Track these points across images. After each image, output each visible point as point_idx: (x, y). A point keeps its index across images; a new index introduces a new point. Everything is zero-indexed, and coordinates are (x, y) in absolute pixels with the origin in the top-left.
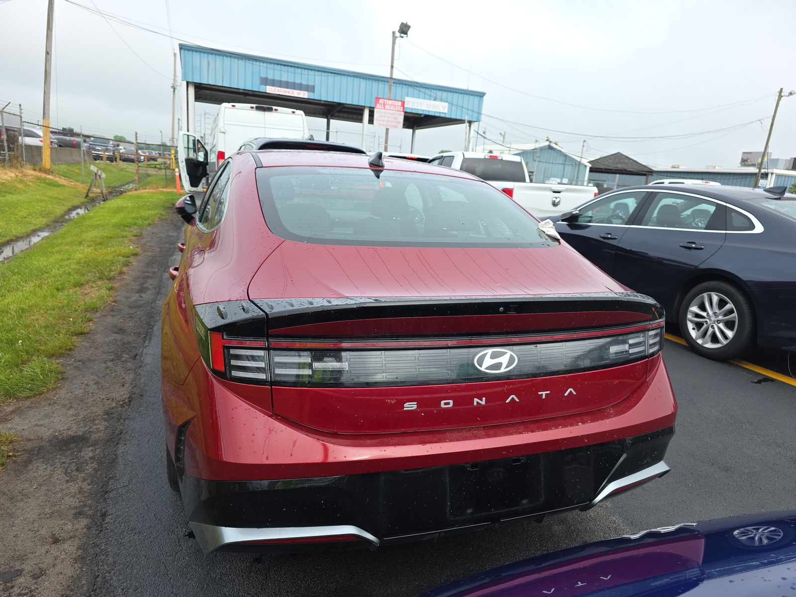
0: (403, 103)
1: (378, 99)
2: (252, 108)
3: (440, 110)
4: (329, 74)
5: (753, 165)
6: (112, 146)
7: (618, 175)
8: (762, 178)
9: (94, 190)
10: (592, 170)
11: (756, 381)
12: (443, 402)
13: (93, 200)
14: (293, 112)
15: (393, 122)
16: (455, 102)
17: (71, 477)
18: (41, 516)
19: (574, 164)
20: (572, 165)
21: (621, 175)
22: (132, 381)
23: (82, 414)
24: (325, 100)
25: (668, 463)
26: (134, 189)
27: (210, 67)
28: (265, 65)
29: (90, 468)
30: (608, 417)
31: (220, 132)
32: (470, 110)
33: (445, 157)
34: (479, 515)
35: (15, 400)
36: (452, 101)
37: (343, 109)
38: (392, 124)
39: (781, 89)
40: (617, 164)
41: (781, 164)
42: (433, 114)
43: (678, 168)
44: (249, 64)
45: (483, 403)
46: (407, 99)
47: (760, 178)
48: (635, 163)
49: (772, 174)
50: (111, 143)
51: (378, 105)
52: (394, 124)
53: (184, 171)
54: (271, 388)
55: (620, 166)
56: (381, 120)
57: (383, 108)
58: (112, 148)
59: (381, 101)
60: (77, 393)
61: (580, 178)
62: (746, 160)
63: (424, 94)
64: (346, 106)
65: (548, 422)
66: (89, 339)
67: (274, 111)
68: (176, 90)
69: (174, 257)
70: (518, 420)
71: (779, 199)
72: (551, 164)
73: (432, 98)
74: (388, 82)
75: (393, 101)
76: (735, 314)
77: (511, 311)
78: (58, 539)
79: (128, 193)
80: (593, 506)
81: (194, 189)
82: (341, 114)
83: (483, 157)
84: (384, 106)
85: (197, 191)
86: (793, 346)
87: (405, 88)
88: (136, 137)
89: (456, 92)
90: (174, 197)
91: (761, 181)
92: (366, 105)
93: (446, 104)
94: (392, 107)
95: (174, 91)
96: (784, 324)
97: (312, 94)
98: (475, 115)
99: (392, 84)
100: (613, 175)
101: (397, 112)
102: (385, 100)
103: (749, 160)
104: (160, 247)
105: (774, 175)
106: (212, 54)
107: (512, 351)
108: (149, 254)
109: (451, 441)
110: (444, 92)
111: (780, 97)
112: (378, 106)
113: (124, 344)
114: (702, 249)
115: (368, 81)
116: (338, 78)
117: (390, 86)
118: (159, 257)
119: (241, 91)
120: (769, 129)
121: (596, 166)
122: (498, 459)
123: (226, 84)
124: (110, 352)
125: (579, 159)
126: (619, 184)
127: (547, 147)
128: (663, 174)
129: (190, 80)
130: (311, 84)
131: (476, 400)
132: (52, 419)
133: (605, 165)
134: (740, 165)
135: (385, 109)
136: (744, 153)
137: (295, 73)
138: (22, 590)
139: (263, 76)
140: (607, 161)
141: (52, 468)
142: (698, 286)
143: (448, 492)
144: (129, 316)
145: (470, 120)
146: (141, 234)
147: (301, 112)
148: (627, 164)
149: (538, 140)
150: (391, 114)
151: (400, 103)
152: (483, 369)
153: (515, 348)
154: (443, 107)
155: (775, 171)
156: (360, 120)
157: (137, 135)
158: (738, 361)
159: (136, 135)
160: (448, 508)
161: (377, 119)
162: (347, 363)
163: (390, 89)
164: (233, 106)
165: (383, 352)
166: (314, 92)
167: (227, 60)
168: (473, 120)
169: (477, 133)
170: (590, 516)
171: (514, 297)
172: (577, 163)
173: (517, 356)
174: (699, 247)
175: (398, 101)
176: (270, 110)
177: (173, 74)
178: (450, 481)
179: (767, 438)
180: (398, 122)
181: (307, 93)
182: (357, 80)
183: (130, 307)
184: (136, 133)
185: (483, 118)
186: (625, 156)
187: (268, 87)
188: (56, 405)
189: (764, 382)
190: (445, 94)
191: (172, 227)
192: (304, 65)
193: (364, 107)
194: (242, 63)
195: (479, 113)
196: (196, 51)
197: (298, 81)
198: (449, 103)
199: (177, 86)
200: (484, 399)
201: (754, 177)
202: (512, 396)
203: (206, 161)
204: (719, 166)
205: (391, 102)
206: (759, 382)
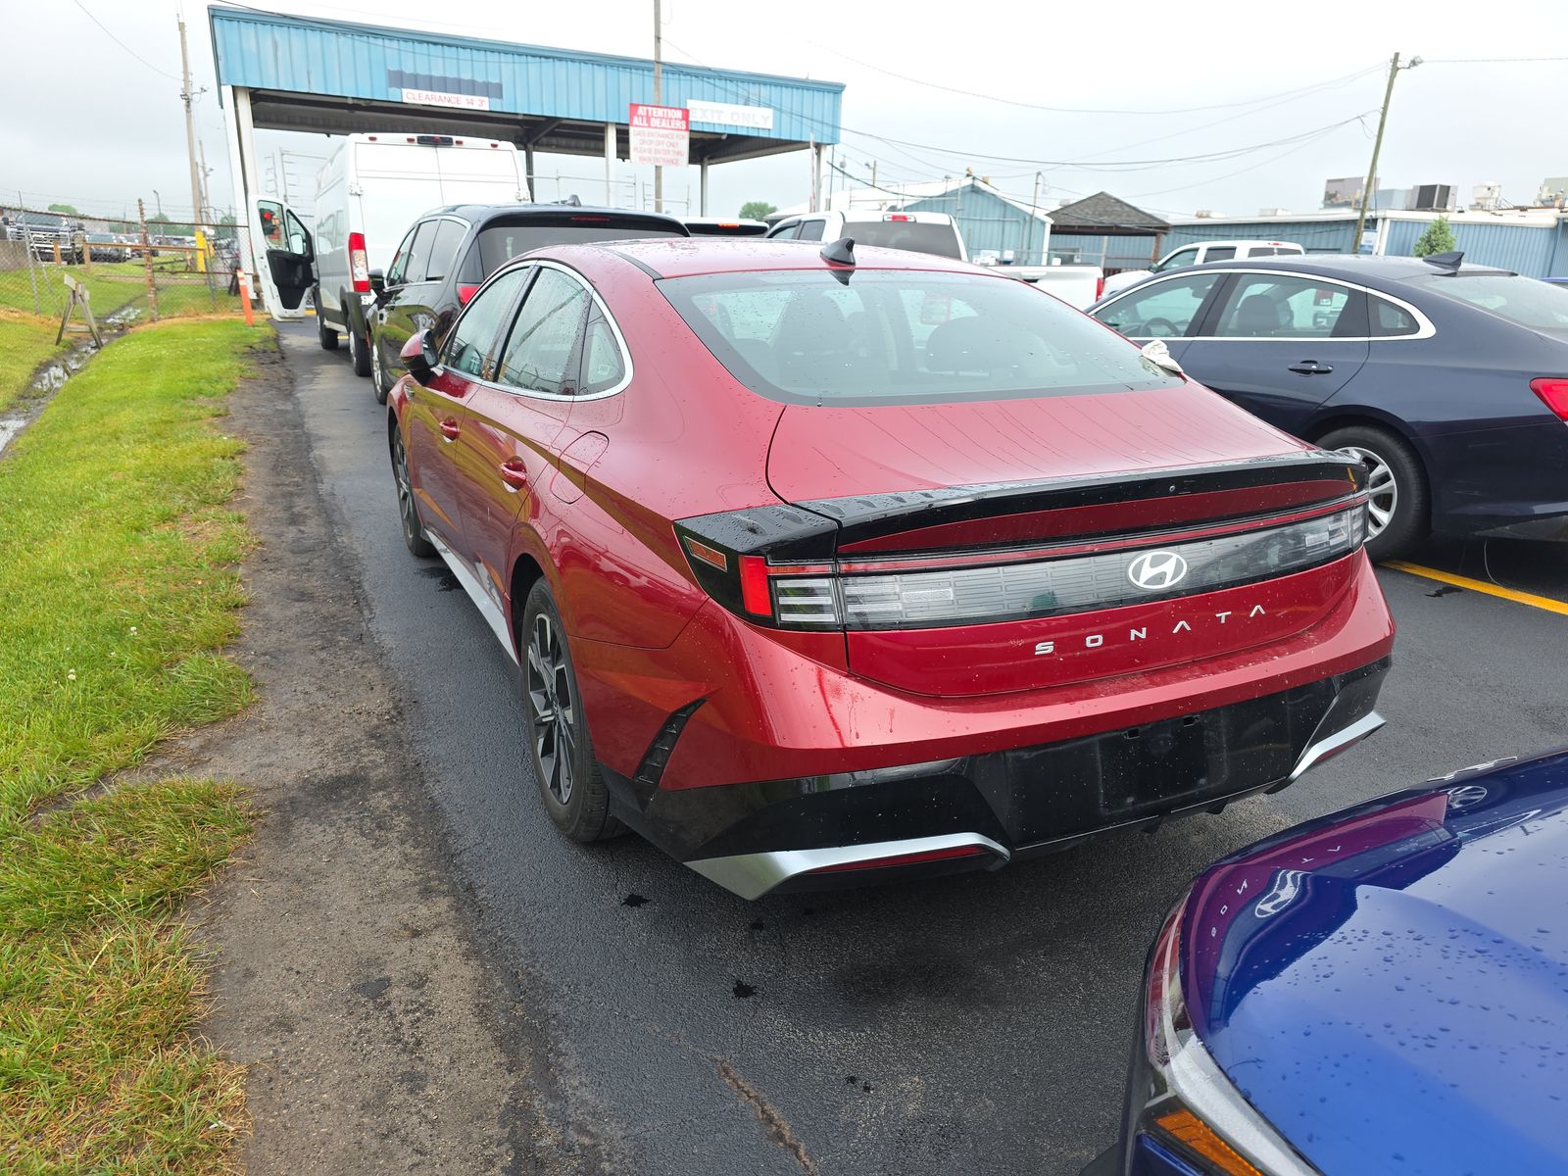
0: (686, 113)
1: (634, 107)
2: (410, 140)
3: (757, 123)
4: (530, 59)
5: (1347, 204)
6: (68, 229)
7: (1106, 237)
8: (1367, 227)
9: (71, 325)
10: (1055, 230)
11: (1433, 592)
12: (1088, 639)
13: (73, 348)
14: (494, 146)
15: (668, 152)
16: (786, 107)
17: (377, 840)
18: (367, 900)
19: (1022, 222)
20: (1018, 221)
21: (1112, 237)
22: (382, 680)
23: (330, 742)
24: (526, 112)
25: (1381, 713)
26: (147, 320)
27: (279, 54)
28: (395, 44)
29: (401, 822)
30: (1310, 644)
31: (351, 194)
32: (818, 121)
33: (805, 222)
34: (1142, 805)
35: (192, 730)
36: (781, 105)
37: (557, 130)
38: (669, 157)
39: (1397, 55)
40: (1100, 215)
41: (1400, 200)
42: (744, 133)
43: (1208, 216)
44: (361, 44)
45: (1143, 635)
46: (691, 104)
47: (1363, 229)
48: (1134, 212)
49: (1384, 219)
50: (65, 223)
51: (635, 118)
52: (670, 156)
53: (266, 275)
54: (845, 635)
55: (1107, 220)
56: (645, 151)
57: (645, 124)
58: (67, 234)
59: (641, 111)
60: (296, 707)
61: (1034, 247)
62: (1334, 196)
63: (723, 92)
64: (564, 122)
65: (1230, 658)
66: (255, 614)
67: (455, 145)
68: (192, 104)
69: (317, 452)
70: (1188, 659)
71: (1454, 275)
72: (978, 223)
73: (741, 101)
74: (650, 70)
75: (665, 110)
76: (1393, 482)
77: (1185, 490)
78: (416, 930)
79: (137, 328)
80: (1291, 782)
81: (290, 312)
82: (554, 140)
83: (880, 220)
84: (648, 121)
85: (296, 316)
86: (1493, 528)
87: (685, 81)
88: (141, 210)
89: (787, 86)
90: (244, 332)
91: (1365, 234)
92: (609, 120)
93: (769, 112)
94: (664, 121)
95: (188, 105)
96: (1476, 493)
97: (499, 101)
98: (827, 130)
99: (661, 75)
100: (1097, 237)
101: (676, 132)
102: (650, 109)
103: (1338, 195)
104: (277, 436)
105: (1388, 222)
106: (280, 25)
107: (1179, 552)
108: (264, 449)
109: (1106, 695)
110: (762, 87)
111: (1395, 69)
112: (636, 121)
113: (326, 619)
114: (1328, 372)
115: (609, 70)
116: (547, 65)
117: (657, 78)
118: (288, 453)
119: (350, 101)
120: (1376, 133)
121: (1063, 222)
122: (1163, 720)
123: (317, 88)
124: (311, 635)
125: (1029, 210)
126: (1109, 256)
127: (969, 189)
128: (1184, 231)
129: (240, 84)
130: (494, 80)
131: (1134, 632)
132: (281, 754)
133: (1078, 218)
134: (1322, 206)
135: (649, 126)
136: (1329, 181)
137: (458, 59)
138: (407, 1005)
139: (393, 67)
140: (1082, 210)
141: (334, 829)
142: (1326, 437)
143: (1101, 774)
144: (303, 568)
145: (819, 141)
146: (227, 410)
147: (510, 145)
148: (1120, 216)
149: (952, 175)
150: (663, 136)
151: (679, 114)
152: (1140, 584)
153: (1183, 547)
154: (763, 116)
155: (1390, 214)
156: (600, 151)
157: (144, 206)
158: (1394, 564)
159: (140, 205)
160: (1101, 797)
161: (636, 149)
162: (950, 590)
163: (657, 85)
164: (372, 139)
165: (1000, 568)
166: (500, 96)
167: (314, 38)
168: (825, 141)
169: (830, 167)
170: (1241, 817)
171: (1160, 470)
172: (1028, 218)
173: (1186, 559)
174: (1324, 369)
175: (675, 109)
176: (448, 143)
177: (181, 68)
178: (1101, 758)
179: (1473, 680)
180: (679, 153)
181: (486, 99)
182: (586, 69)
183: (293, 552)
184: (140, 201)
185: (843, 136)
186: (1115, 199)
187: (405, 91)
188: (272, 731)
189: (1446, 593)
190: (765, 91)
191: (274, 392)
192: (476, 41)
193: (606, 123)
194: (345, 42)
195: (835, 127)
196: (247, 21)
197: (466, 76)
198: (775, 108)
199: (192, 94)
200: (1144, 629)
201: (1352, 228)
202: (1181, 623)
203: (307, 254)
204: (1283, 210)
205: (660, 112)
206: (1439, 594)
